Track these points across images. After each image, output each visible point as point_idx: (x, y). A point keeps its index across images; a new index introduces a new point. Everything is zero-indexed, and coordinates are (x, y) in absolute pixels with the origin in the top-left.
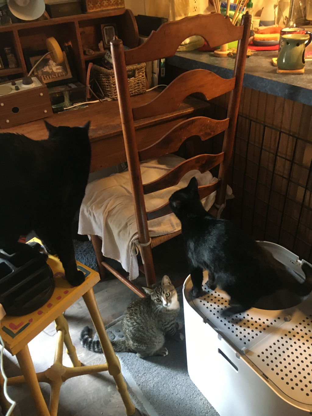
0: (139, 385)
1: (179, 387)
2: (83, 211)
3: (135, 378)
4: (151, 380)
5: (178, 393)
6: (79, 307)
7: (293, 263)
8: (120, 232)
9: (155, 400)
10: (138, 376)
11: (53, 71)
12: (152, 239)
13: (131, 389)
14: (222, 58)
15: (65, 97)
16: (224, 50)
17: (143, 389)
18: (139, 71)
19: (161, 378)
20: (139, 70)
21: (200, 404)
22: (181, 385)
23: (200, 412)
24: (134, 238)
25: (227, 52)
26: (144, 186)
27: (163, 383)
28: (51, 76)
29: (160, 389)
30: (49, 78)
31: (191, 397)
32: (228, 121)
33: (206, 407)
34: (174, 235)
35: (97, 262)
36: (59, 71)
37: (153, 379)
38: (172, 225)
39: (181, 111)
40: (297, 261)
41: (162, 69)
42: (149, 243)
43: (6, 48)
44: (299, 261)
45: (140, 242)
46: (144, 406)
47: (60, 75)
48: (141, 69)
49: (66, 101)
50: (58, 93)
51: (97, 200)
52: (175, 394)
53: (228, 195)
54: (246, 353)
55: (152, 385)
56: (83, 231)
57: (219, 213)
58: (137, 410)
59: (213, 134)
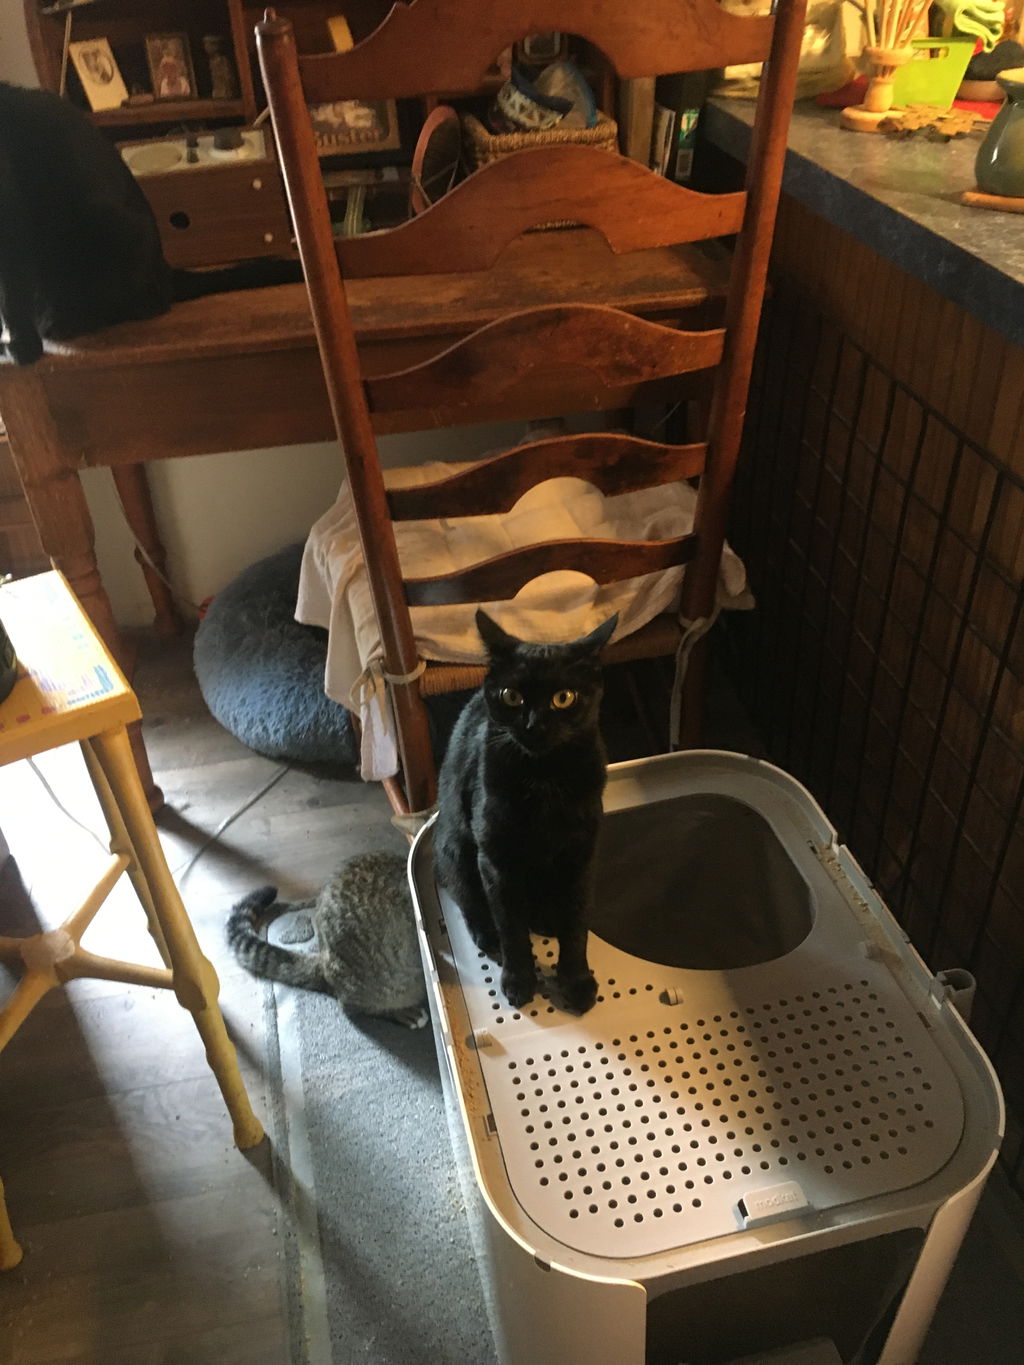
0: (307, 1080)
1: (407, 1124)
2: (311, 553)
3: (307, 1058)
4: (344, 1080)
5: (396, 1138)
7: (813, 849)
9: (326, 1133)
10: (316, 1055)
11: (344, 122)
12: (428, 667)
13: (282, 1084)
15: (351, 205)
16: (875, 107)
17: (310, 1095)
19: (374, 1085)
21: (439, 1189)
23: (429, 1209)
26: (389, 496)
27: (372, 1097)
28: (337, 137)
29: (355, 1112)
30: (330, 141)
31: (426, 1164)
32: (719, 342)
36: (362, 123)
37: (351, 1078)
40: (829, 847)
41: (681, 152)
44: (835, 848)
46: (291, 1139)
47: (362, 136)
49: (351, 218)
50: (334, 190)
52: (385, 1138)
53: (727, 595)
54: (480, 1047)
55: (337, 1094)
56: (304, 612)
57: (684, 646)
58: (266, 1139)
59: (648, 374)
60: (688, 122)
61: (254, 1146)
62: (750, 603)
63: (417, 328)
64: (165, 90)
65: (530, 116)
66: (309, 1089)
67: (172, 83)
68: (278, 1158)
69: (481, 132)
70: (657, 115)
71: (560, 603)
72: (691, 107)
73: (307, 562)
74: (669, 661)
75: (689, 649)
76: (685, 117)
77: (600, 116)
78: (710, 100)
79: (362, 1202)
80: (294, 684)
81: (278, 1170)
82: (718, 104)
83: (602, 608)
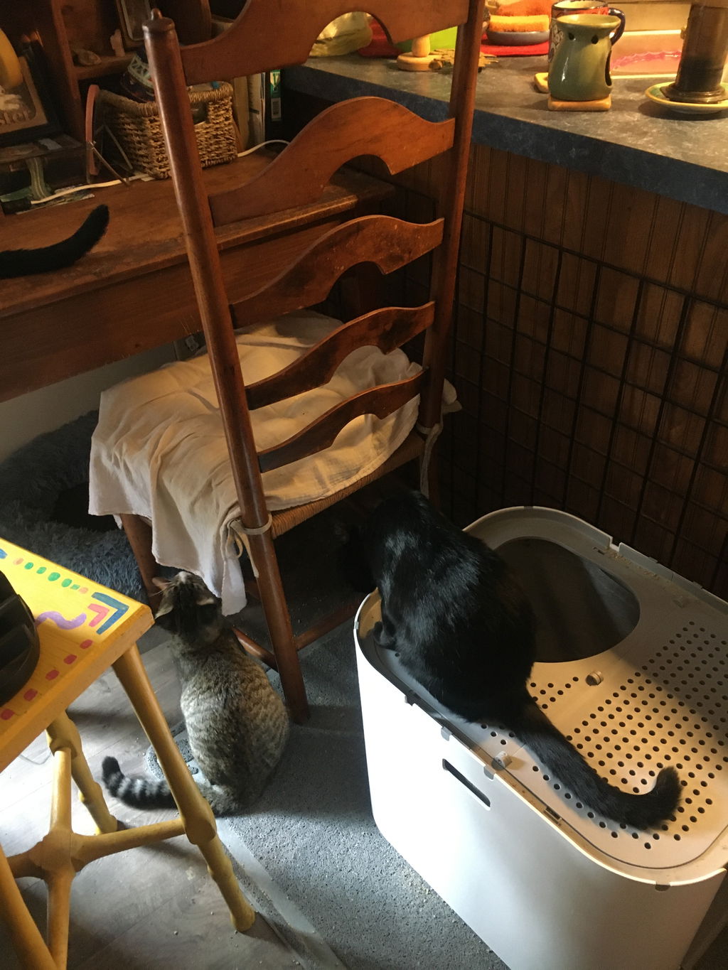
0: (261, 858)
3: (251, 842)
4: (288, 844)
5: (352, 867)
6: (104, 688)
7: (599, 551)
8: (193, 504)
9: (300, 888)
10: (256, 837)
12: (273, 516)
13: (243, 870)
14: (418, 73)
15: (33, 173)
16: (422, 54)
17: (271, 868)
18: (217, 106)
19: (313, 838)
20: (218, 103)
21: (404, 887)
22: (359, 848)
23: (406, 904)
24: (229, 517)
25: (429, 59)
26: (249, 390)
29: (312, 862)
31: (384, 874)
32: (442, 226)
33: (418, 891)
34: (326, 505)
35: (140, 580)
36: (11, 107)
37: (294, 841)
38: (319, 482)
39: (326, 204)
40: (609, 548)
41: (273, 100)
42: (267, 527)
44: (613, 547)
45: (245, 526)
46: (276, 906)
47: (14, 118)
48: (222, 100)
49: (35, 183)
50: (12, 163)
51: (134, 428)
52: (345, 871)
53: (447, 404)
54: (507, 765)
55: (290, 856)
56: (102, 506)
57: (427, 449)
58: (258, 914)
59: (407, 259)
60: (274, 78)
61: (253, 924)
62: (459, 407)
66: (268, 863)
68: (276, 925)
70: (250, 80)
73: (96, 466)
75: (431, 448)
79: (357, 923)
81: (281, 932)
83: (375, 437)
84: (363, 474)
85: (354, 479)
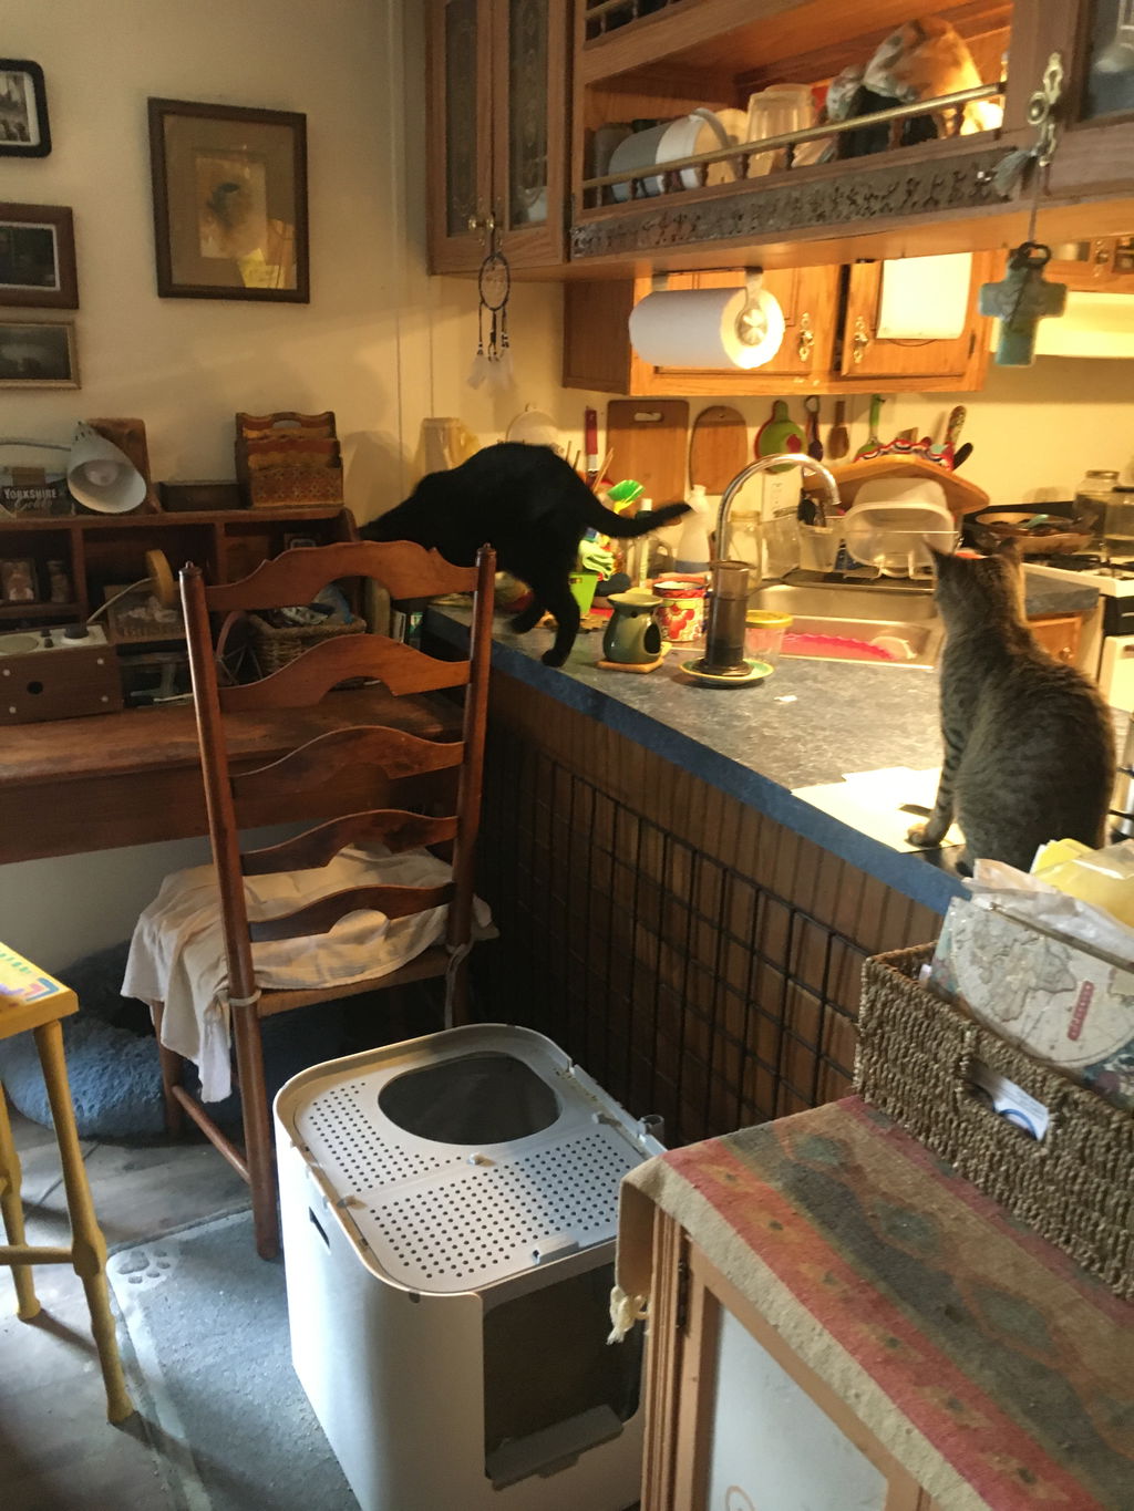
0: (164, 1366)
1: (258, 1380)
2: (141, 934)
3: (161, 1351)
4: (197, 1360)
5: (251, 1391)
7: (557, 1072)
8: (202, 976)
9: (189, 1399)
10: (168, 1347)
11: (154, 620)
12: (261, 992)
15: (164, 676)
17: (170, 1376)
21: (294, 1419)
24: (221, 986)
27: (225, 1368)
28: (148, 629)
29: (212, 1379)
30: (143, 632)
31: (280, 1404)
32: (462, 749)
34: (322, 998)
35: (161, 1088)
36: (167, 620)
38: (317, 971)
40: (568, 1071)
42: (250, 1000)
43: (53, 562)
44: (572, 1070)
45: (231, 997)
49: (165, 684)
50: (150, 665)
51: (179, 909)
52: (241, 1393)
53: (478, 926)
55: (194, 1370)
56: (132, 987)
57: (451, 969)
58: (136, 1413)
59: (417, 770)
60: (415, 620)
61: (126, 1418)
62: (495, 933)
63: (238, 754)
64: (13, 596)
65: (303, 615)
66: (168, 1371)
67: (20, 591)
68: (149, 1424)
69: (266, 628)
70: (393, 616)
71: (361, 938)
72: (416, 610)
74: (442, 980)
75: (456, 969)
76: (413, 617)
77: (353, 616)
78: (430, 606)
79: (230, 1439)
80: (108, 1063)
81: (151, 1431)
82: (436, 609)
83: (389, 942)
84: (367, 975)
85: (358, 978)
